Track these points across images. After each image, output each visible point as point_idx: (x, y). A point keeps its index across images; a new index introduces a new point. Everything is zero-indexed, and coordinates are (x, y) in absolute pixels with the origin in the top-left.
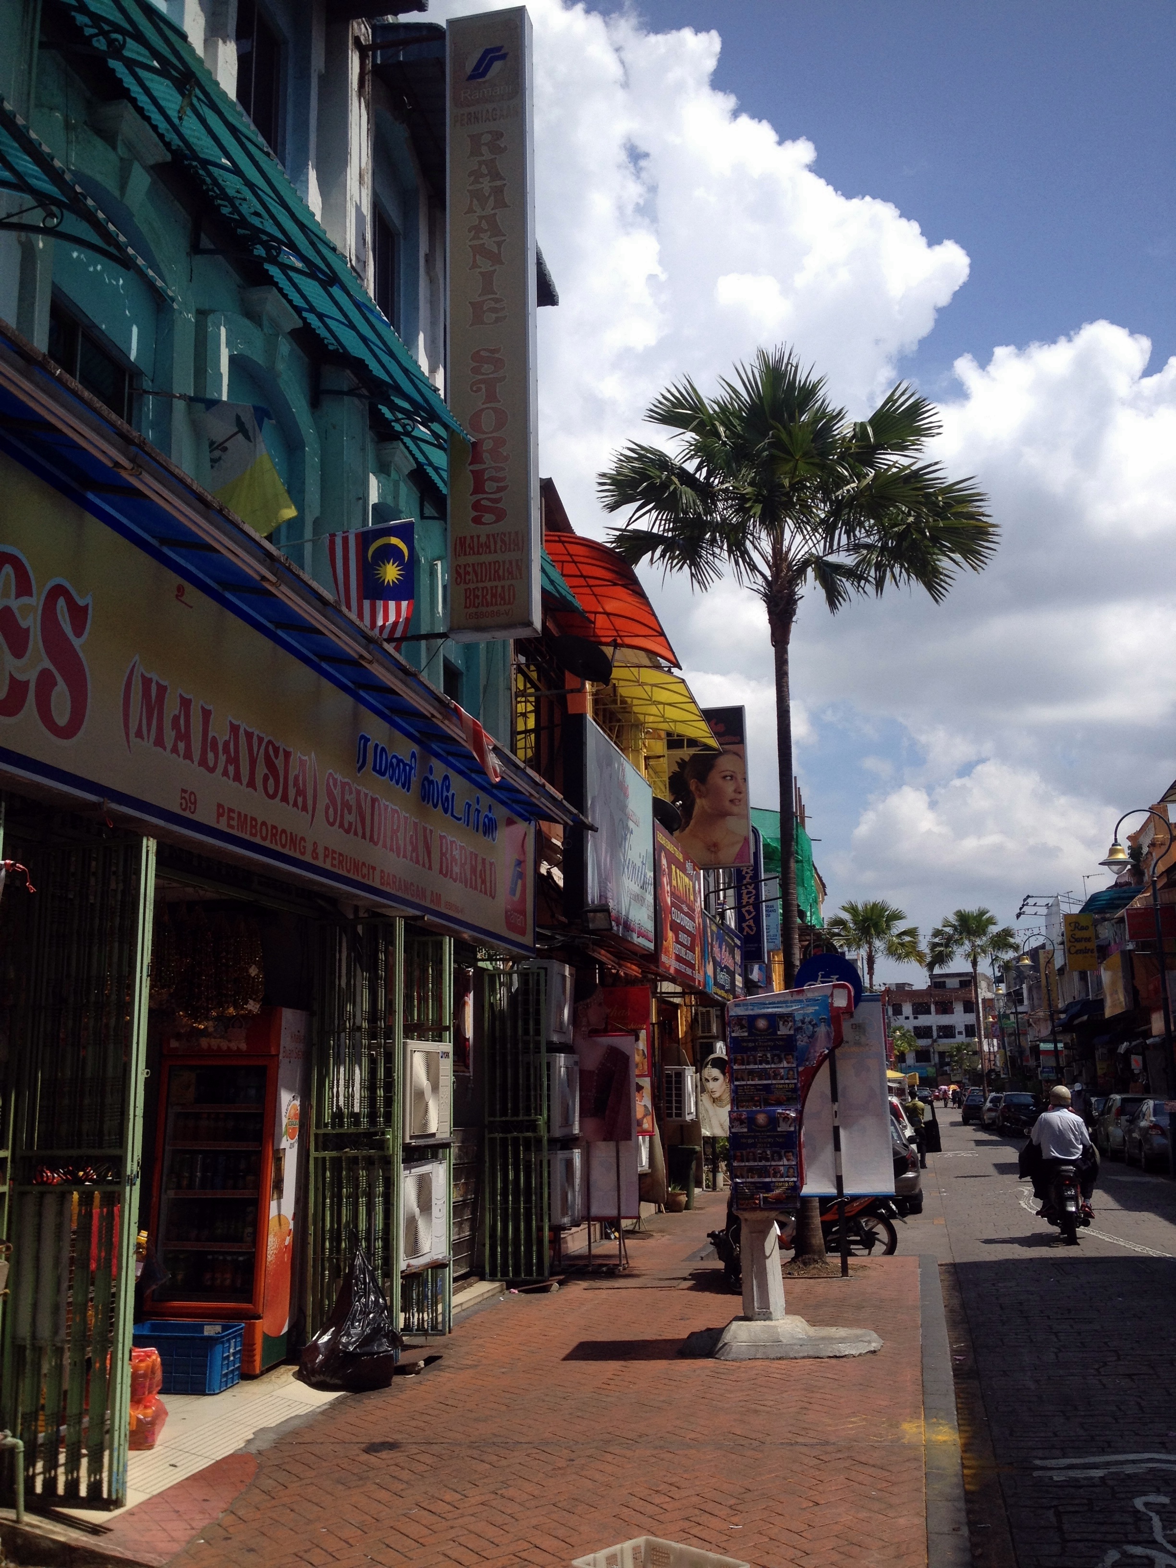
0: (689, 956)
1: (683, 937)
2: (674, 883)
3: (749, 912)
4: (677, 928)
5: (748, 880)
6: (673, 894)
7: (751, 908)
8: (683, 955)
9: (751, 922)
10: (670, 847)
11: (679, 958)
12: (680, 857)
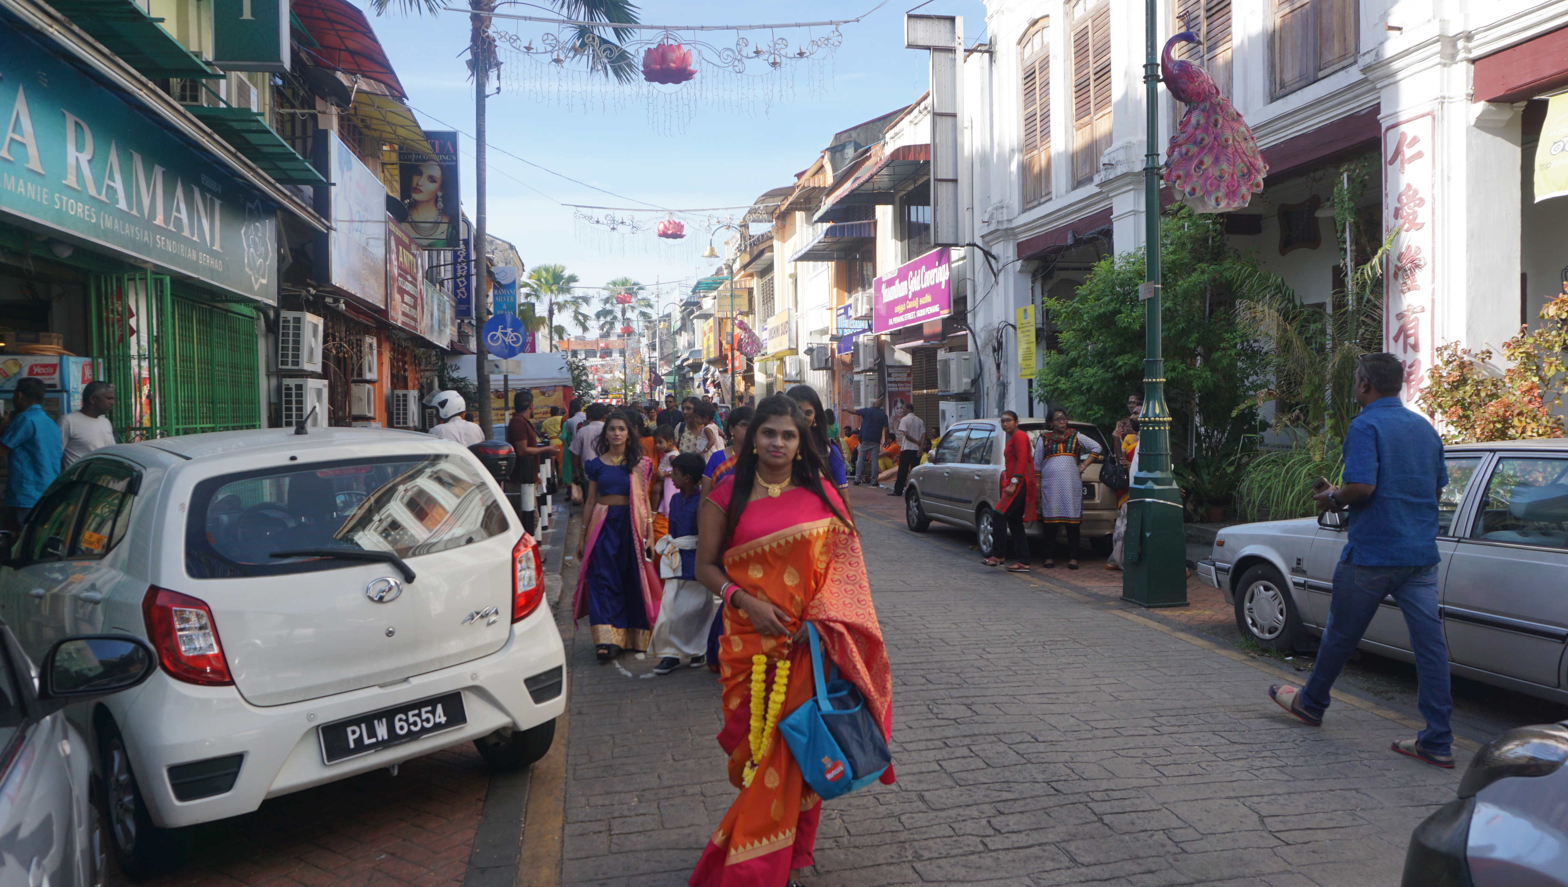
0: (412, 312)
1: (407, 298)
2: (401, 259)
3: (462, 282)
4: (402, 292)
5: (461, 259)
6: (400, 267)
7: (463, 279)
8: (407, 311)
9: (463, 290)
10: (399, 233)
11: (404, 314)
12: (407, 241)
